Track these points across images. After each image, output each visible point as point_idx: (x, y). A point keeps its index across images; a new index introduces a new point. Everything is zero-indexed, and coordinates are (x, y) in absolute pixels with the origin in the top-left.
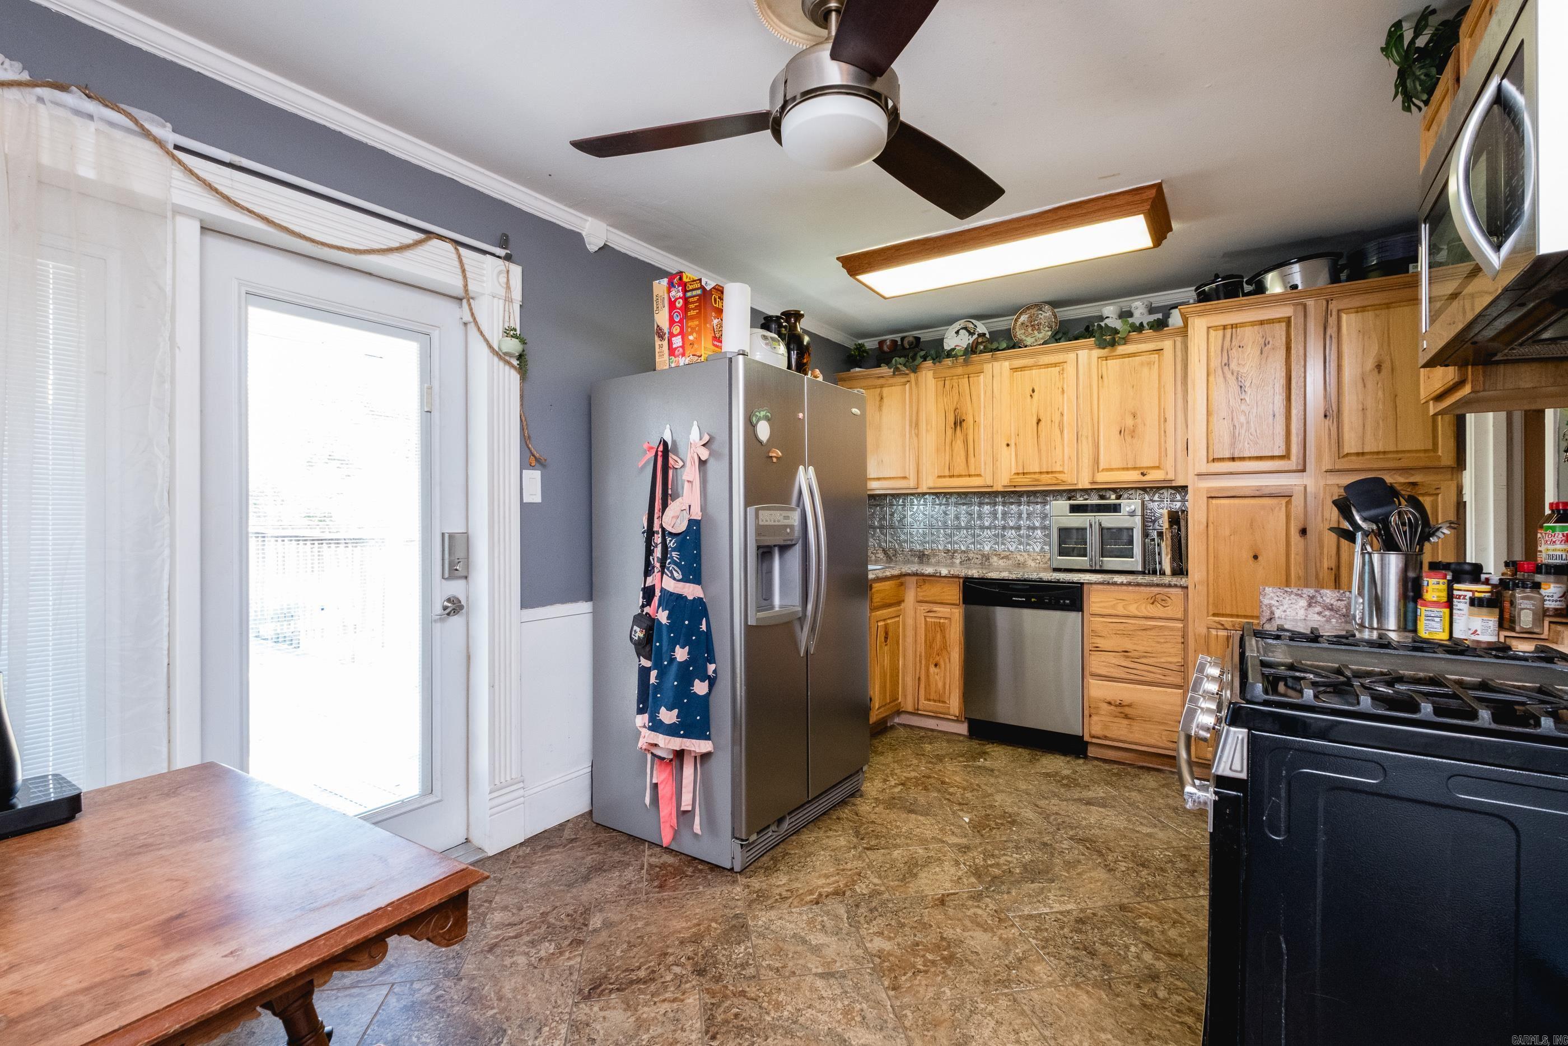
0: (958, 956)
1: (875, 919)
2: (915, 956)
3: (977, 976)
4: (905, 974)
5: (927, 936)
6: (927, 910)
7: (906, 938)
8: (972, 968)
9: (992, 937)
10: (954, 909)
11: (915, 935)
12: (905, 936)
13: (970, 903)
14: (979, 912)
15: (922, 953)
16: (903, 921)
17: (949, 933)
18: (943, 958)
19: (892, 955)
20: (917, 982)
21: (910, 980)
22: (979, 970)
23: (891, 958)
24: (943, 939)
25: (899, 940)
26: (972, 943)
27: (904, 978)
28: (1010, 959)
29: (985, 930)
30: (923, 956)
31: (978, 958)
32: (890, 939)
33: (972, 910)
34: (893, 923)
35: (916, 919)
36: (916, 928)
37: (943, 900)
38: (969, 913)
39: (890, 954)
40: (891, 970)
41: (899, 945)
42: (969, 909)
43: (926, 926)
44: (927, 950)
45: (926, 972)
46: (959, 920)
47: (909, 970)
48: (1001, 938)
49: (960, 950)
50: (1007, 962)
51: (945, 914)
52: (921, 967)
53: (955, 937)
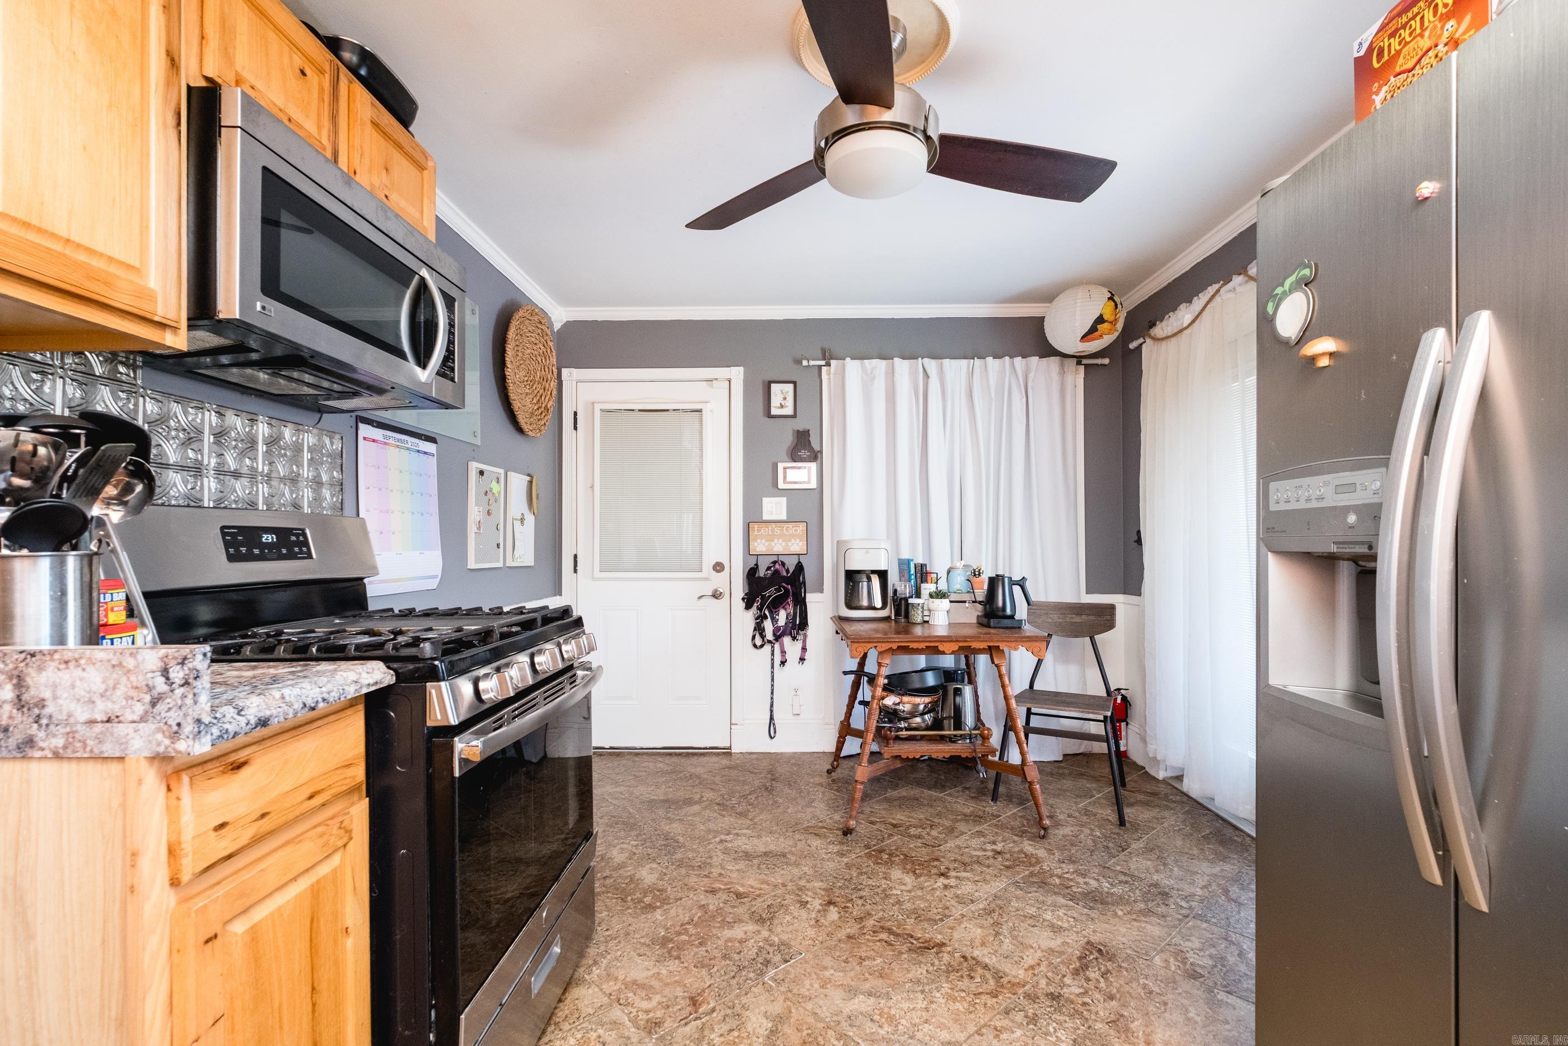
0: (658, 947)
1: (757, 954)
2: (698, 933)
3: (636, 936)
4: (700, 918)
5: (695, 955)
6: (708, 984)
7: (715, 946)
8: (642, 940)
9: (626, 976)
10: (677, 997)
11: (707, 951)
12: (716, 948)
13: (659, 1014)
14: (645, 1005)
15: (693, 938)
16: (728, 962)
17: (674, 965)
18: (671, 940)
19: (719, 927)
20: (687, 915)
21: (694, 915)
22: (635, 941)
23: (719, 925)
24: (678, 958)
25: (720, 943)
26: (647, 963)
27: (699, 914)
28: (605, 961)
29: (634, 982)
30: (691, 936)
31: (638, 951)
32: (730, 940)
33: (654, 1003)
34: (736, 957)
35: (715, 969)
36: (710, 959)
37: (694, 1005)
38: (657, 998)
39: (722, 927)
40: (713, 917)
41: (718, 938)
42: (659, 1003)
43: (700, 965)
44: (689, 942)
45: (682, 925)
46: (667, 984)
47: (698, 922)
48: (616, 979)
49: (657, 953)
50: (609, 957)
51: (685, 986)
52: (688, 927)
53: (666, 963)
